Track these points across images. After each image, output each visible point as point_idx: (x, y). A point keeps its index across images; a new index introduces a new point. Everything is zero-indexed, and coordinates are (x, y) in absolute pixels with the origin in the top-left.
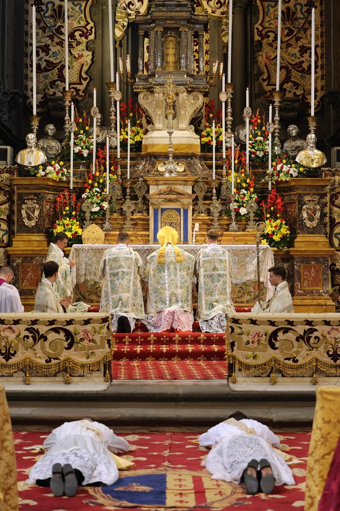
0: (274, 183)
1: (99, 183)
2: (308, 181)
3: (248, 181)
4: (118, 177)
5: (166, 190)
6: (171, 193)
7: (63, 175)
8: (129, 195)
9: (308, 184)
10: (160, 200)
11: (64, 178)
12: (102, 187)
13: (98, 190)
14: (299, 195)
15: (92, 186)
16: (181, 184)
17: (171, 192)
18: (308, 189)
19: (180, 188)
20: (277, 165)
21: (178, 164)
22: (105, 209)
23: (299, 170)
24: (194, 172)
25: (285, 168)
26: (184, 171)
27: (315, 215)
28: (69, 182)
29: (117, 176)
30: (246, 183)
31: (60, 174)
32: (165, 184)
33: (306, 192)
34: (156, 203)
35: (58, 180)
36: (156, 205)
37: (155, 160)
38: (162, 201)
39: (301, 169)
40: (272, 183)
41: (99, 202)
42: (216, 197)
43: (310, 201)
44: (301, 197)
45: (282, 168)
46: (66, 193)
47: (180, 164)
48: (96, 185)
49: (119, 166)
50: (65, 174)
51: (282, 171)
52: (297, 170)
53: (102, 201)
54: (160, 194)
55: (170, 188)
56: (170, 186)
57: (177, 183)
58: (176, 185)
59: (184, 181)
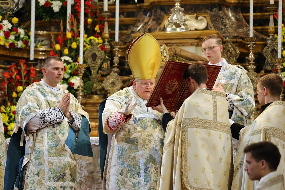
1: (70, 49)
4: (104, 42)
7: (17, 38)
8: (118, 67)
11: (20, 44)
12: (74, 54)
13: (67, 58)
15: (61, 54)
16: (192, 45)
19: (190, 50)
21: (197, 18)
22: (75, 87)
24: (222, 29)
26: (206, 28)
28: (27, 50)
29: (103, 39)
31: (12, 37)
35: (7, 46)
37: (163, 13)
41: (67, 76)
42: (253, 67)
46: (23, 67)
47: (200, 18)
48: (66, 51)
49: (106, 24)
50: (22, 36)
53: (72, 75)
55: (172, 51)
56: (172, 48)
57: (185, 43)
58: (184, 46)
59: (196, 39)
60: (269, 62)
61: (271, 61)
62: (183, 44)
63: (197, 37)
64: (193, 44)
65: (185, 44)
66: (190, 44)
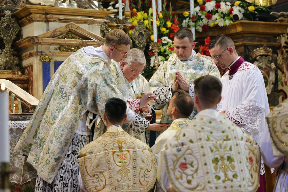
0: (200, 30)
2: (260, 26)
3: (169, 24)
5: (63, 30)
6: (70, 35)
9: (261, 30)
10: (52, 47)
14: (246, 46)
17: (71, 33)
18: (257, 39)
19: (85, 28)
20: (204, 3)
23: (247, 10)
25: (224, 7)
27: (269, 76)
30: (167, 28)
32: (60, 20)
33: (255, 43)
34: (47, 52)
36: (46, 55)
38: (56, 49)
39: (251, 8)
40: (197, 31)
43: (262, 56)
44: (249, 50)
45: (218, 6)
51: (217, 12)
52: (243, 11)
54: (53, 37)
55: (69, 28)
56: (69, 24)
57: (81, 20)
58: (77, 23)
59: (90, 17)
60: (137, 44)
61: (138, 44)
62: (77, 21)
63: (91, 15)
64: (87, 22)
65: (79, 21)
66: (84, 22)
